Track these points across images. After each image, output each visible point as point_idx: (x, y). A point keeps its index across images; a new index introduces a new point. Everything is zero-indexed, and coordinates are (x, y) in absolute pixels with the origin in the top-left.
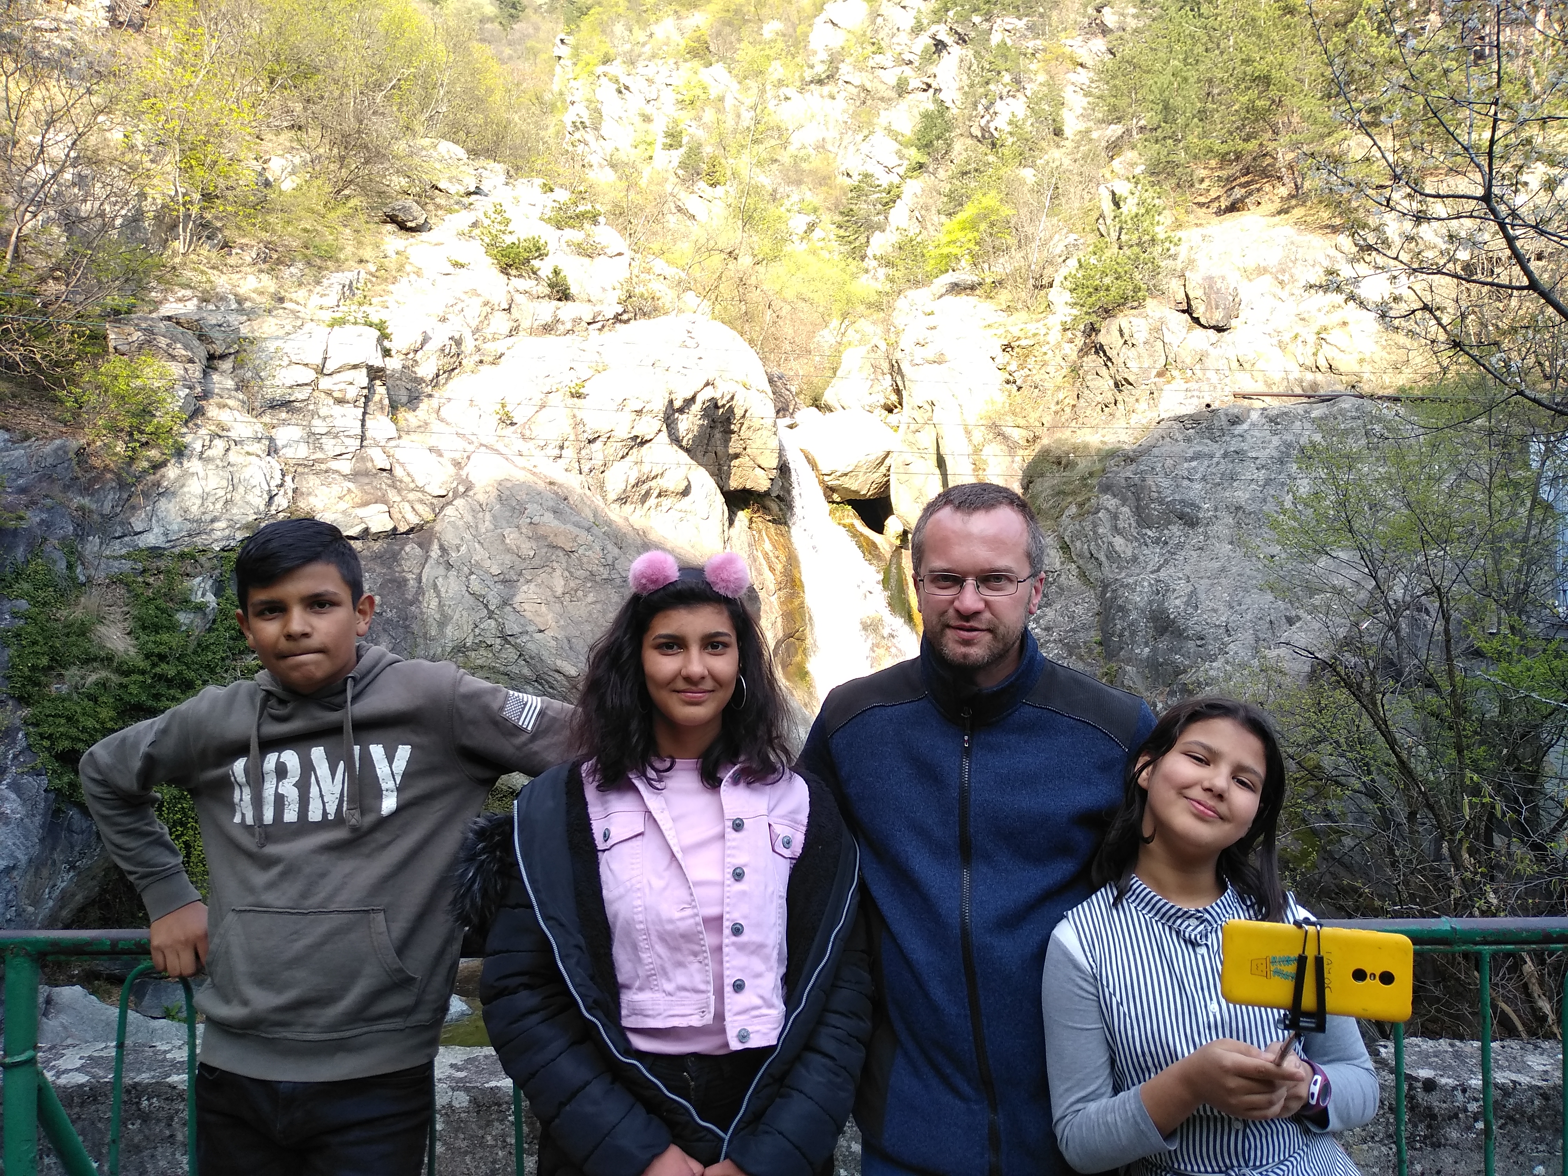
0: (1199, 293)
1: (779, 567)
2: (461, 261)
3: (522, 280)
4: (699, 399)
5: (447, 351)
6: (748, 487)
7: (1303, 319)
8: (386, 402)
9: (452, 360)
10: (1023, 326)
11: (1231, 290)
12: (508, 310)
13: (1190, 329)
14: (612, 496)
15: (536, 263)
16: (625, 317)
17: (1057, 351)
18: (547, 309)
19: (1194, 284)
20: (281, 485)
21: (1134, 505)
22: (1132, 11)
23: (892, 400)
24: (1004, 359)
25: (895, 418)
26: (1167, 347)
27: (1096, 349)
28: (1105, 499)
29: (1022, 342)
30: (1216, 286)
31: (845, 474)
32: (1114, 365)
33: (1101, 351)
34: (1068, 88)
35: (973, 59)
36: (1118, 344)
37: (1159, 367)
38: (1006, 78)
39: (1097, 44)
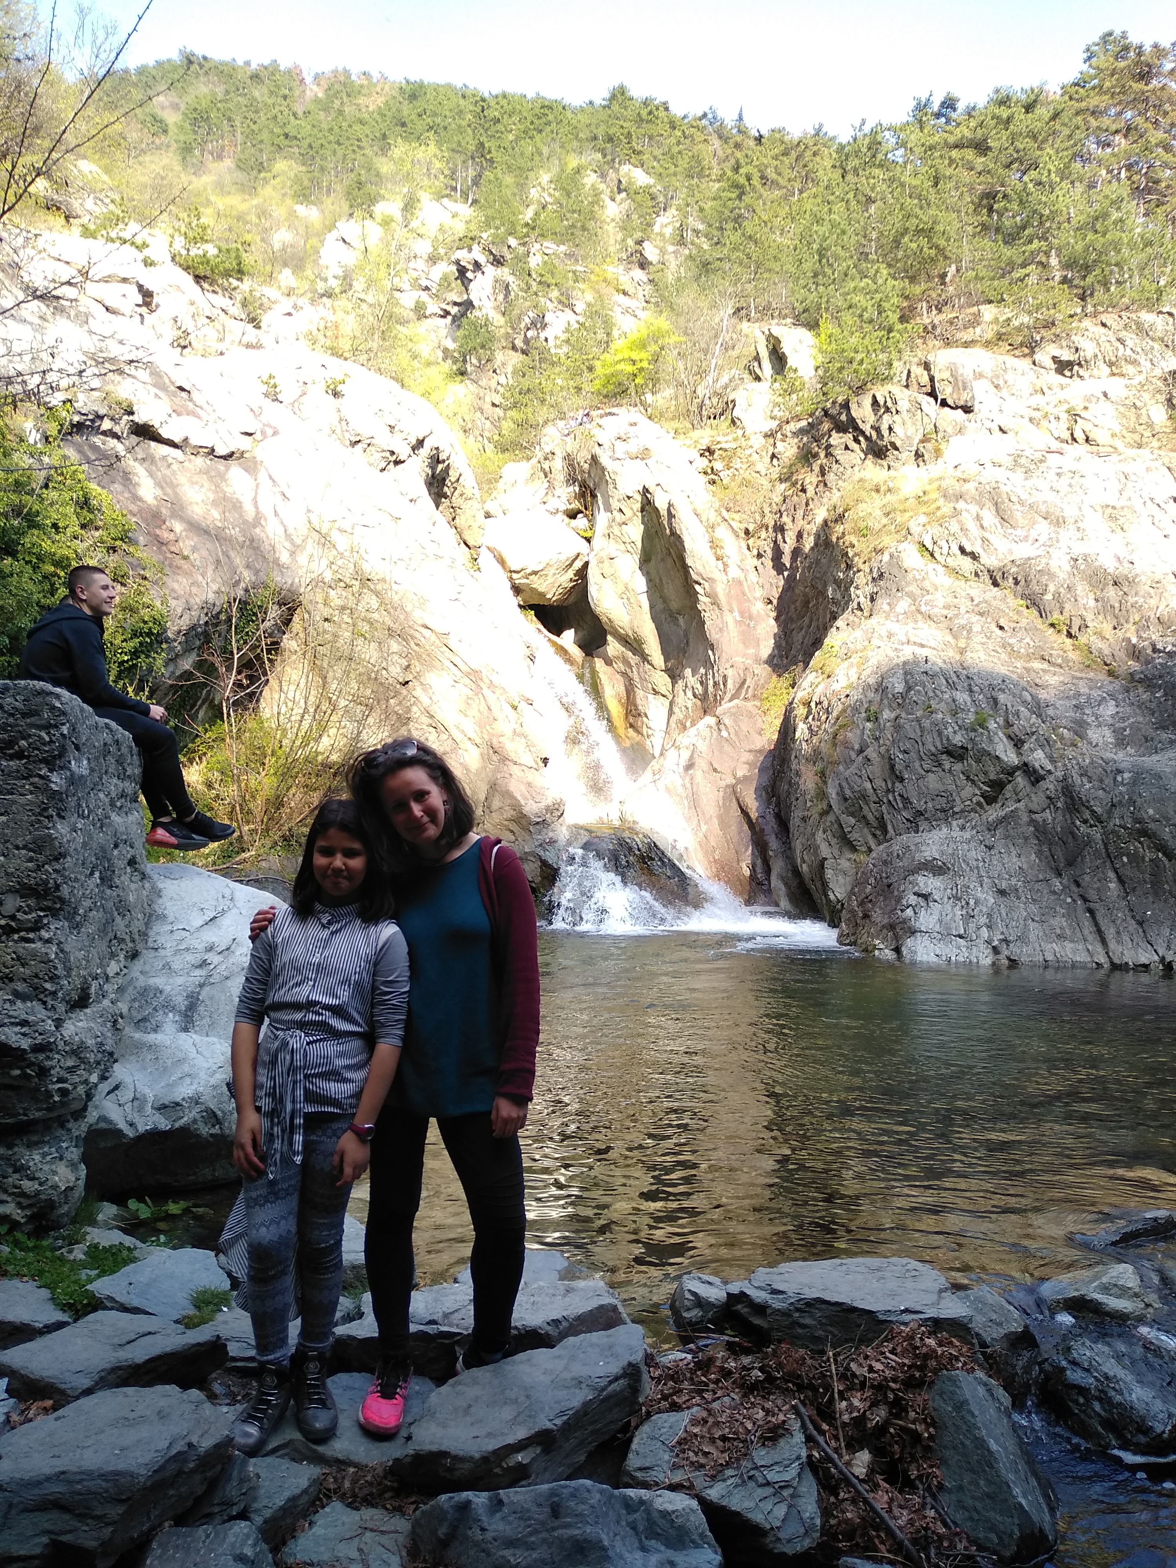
0: (946, 375)
4: (426, 446)
5: (179, 324)
10: (712, 438)
11: (970, 378)
12: (210, 318)
13: (935, 411)
19: (940, 367)
21: (993, 509)
22: (671, 248)
23: (576, 505)
24: (703, 463)
25: (581, 522)
26: (925, 418)
27: (841, 428)
28: (961, 505)
29: (724, 446)
30: (960, 371)
31: (535, 573)
32: (867, 438)
33: (851, 426)
34: (616, 308)
35: (511, 279)
36: (871, 419)
37: (920, 436)
38: (555, 293)
39: (639, 274)
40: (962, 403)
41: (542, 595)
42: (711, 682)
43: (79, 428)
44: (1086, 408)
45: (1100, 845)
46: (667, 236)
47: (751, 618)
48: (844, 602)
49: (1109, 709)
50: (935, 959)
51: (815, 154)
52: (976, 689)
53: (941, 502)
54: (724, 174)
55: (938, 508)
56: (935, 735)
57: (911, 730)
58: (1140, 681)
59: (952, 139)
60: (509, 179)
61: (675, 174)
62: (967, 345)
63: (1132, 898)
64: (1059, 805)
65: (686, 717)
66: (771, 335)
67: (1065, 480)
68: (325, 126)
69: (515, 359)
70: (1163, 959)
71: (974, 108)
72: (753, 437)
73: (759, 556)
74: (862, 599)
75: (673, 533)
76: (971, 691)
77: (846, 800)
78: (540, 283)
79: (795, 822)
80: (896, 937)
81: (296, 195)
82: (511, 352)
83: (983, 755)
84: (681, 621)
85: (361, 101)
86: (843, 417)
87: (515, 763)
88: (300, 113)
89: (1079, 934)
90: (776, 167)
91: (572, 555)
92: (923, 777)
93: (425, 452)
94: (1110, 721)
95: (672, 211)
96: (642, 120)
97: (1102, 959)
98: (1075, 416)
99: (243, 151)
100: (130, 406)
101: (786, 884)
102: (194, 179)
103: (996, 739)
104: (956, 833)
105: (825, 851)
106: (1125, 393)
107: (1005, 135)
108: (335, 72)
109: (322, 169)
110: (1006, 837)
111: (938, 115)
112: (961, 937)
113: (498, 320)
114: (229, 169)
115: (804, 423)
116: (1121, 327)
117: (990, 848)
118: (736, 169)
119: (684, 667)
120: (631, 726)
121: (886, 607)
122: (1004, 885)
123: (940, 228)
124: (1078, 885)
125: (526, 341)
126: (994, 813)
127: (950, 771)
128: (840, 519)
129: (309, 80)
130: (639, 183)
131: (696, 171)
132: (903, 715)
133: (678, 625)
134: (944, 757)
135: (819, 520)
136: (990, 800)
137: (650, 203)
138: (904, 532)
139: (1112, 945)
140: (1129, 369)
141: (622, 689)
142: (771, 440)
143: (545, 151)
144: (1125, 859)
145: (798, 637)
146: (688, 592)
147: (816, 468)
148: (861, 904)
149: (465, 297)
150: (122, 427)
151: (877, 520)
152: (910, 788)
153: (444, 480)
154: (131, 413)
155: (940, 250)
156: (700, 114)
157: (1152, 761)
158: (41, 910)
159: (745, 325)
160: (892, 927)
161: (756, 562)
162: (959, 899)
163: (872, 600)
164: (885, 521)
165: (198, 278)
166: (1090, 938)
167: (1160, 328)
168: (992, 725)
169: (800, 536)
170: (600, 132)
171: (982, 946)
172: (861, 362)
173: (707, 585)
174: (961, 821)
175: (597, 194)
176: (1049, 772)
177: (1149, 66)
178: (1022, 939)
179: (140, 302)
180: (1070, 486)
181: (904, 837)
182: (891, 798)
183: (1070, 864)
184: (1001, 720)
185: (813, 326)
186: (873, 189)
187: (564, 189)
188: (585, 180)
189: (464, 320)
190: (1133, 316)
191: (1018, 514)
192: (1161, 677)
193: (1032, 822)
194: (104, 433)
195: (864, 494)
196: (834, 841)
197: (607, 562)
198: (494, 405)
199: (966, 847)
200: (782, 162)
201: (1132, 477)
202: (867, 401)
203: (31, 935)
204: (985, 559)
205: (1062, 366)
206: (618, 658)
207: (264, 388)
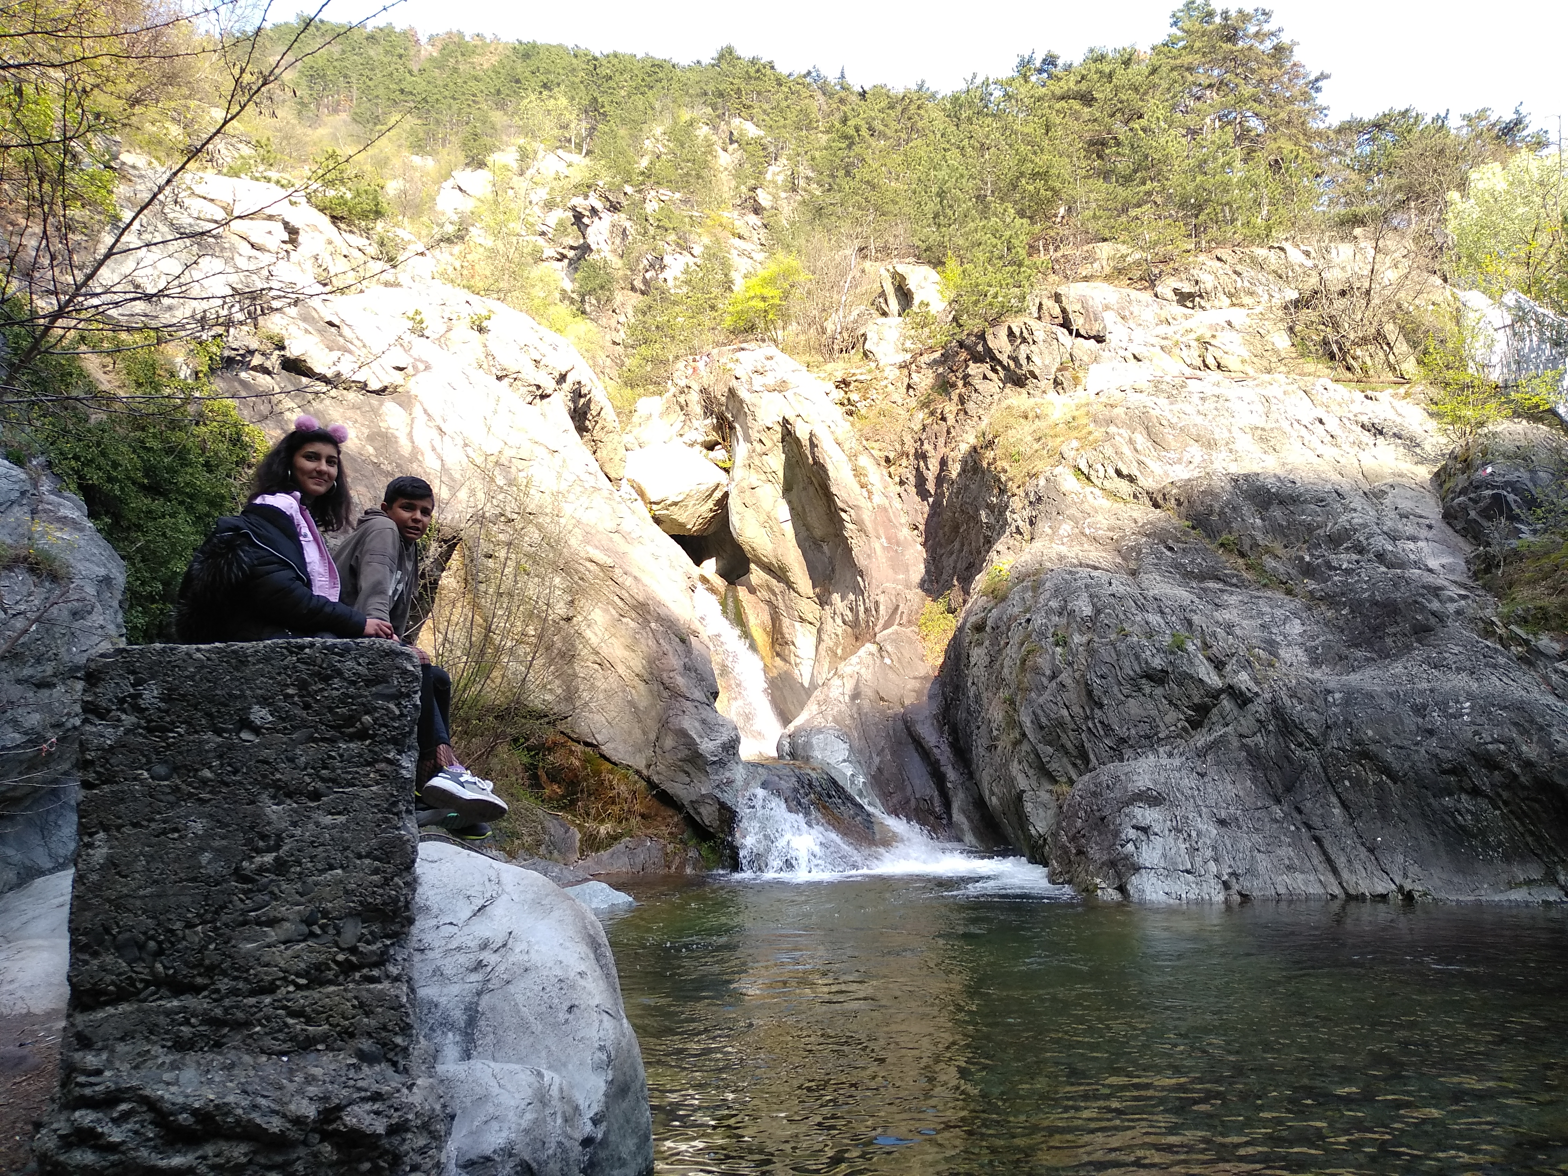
0: (1076, 307)
3: (352, 235)
13: (1069, 341)
19: (1071, 299)
21: (1144, 432)
22: (783, 195)
23: (714, 436)
24: (839, 395)
25: (719, 453)
26: (1062, 349)
27: (978, 359)
28: (1112, 429)
29: (859, 377)
30: (1091, 303)
31: (675, 504)
32: (1004, 368)
33: (988, 356)
34: (733, 251)
35: (628, 224)
36: (1008, 348)
37: (1057, 365)
38: (672, 237)
39: (753, 219)
40: (1094, 333)
41: (682, 525)
42: (862, 609)
43: (229, 363)
44: (1214, 336)
45: (1319, 769)
46: (780, 183)
47: (898, 544)
48: (999, 525)
49: (1295, 628)
50: (1164, 898)
51: (919, 108)
52: (1167, 610)
53: (1092, 427)
54: (833, 126)
55: (1090, 433)
56: (1132, 658)
57: (1106, 654)
58: (1321, 599)
59: (1058, 92)
60: (622, 132)
61: (785, 127)
62: (1086, 279)
63: (1359, 824)
64: (1271, 728)
65: (837, 645)
66: (896, 272)
67: (1210, 405)
68: (439, 82)
69: (635, 299)
70: (1401, 888)
71: (1070, 66)
72: (887, 369)
73: (902, 483)
74: (1020, 523)
75: (816, 462)
76: (1162, 612)
77: (1042, 728)
78: (658, 227)
79: (979, 750)
80: (1119, 875)
81: (412, 146)
82: (630, 293)
83: (1186, 679)
84: (825, 548)
85: (476, 59)
86: (980, 348)
87: (687, 699)
88: (416, 72)
89: (1308, 864)
90: (883, 120)
91: (712, 485)
92: (1122, 703)
93: (567, 386)
94: (1300, 640)
95: (783, 160)
96: (750, 77)
97: (1337, 891)
98: (1205, 344)
99: (358, 106)
100: (281, 340)
101: (968, 818)
102: (309, 131)
103: (1197, 662)
104: (1165, 761)
105: (1022, 783)
106: (1248, 321)
107: (1108, 87)
108: (450, 34)
109: (438, 122)
110: (1218, 763)
111: (1040, 71)
112: (1188, 872)
113: (617, 262)
114: (345, 122)
115: (937, 355)
116: (1236, 261)
117: (1202, 775)
118: (844, 121)
119: (830, 594)
120: (778, 655)
121: (1048, 531)
122: (1223, 814)
123: (1053, 171)
124: (1300, 811)
125: (645, 282)
126: (1201, 739)
127: (1151, 696)
128: (990, 444)
129: (424, 40)
130: (750, 135)
131: (805, 123)
132: (1096, 639)
133: (823, 553)
134: (1144, 681)
135: (964, 448)
136: (1196, 725)
137: (761, 153)
138: (1057, 456)
139: (1345, 875)
140: (1247, 300)
141: (766, 618)
142: (906, 371)
143: (658, 105)
144: (1347, 783)
145: (948, 562)
146: (831, 520)
147: (955, 397)
148: (1073, 839)
149: (582, 241)
150: (273, 364)
151: (1028, 445)
152: (1111, 714)
153: (585, 413)
154: (283, 348)
155: (1056, 192)
156: (804, 72)
157: (1354, 679)
158: (388, 937)
159: (867, 265)
160: (1112, 864)
161: (898, 489)
162: (1180, 831)
163: (1032, 523)
164: (1036, 446)
165: (335, 219)
166: (1321, 868)
167: (1273, 261)
168: (1191, 648)
169: (943, 463)
170: (710, 88)
171: (1213, 882)
172: (995, 296)
173: (852, 512)
174: (1168, 748)
175: (710, 145)
176: (1257, 694)
177: (1236, 30)
178: (1251, 872)
179: (287, 238)
180: (1216, 409)
181: (1111, 766)
182: (1091, 725)
183: (1288, 789)
184: (1198, 642)
185: (938, 263)
186: (987, 137)
187: (678, 140)
188: (697, 133)
189: (582, 262)
190: (1247, 250)
191: (1170, 438)
192: (1343, 594)
193: (1244, 747)
194: (255, 369)
195: (1012, 420)
196: (1031, 772)
197: (748, 493)
198: (614, 343)
199: (1177, 775)
200: (888, 115)
201: (1273, 401)
202: (1003, 333)
203: (375, 973)
204: (1142, 481)
205: (1183, 298)
206: (761, 586)
207: (410, 324)
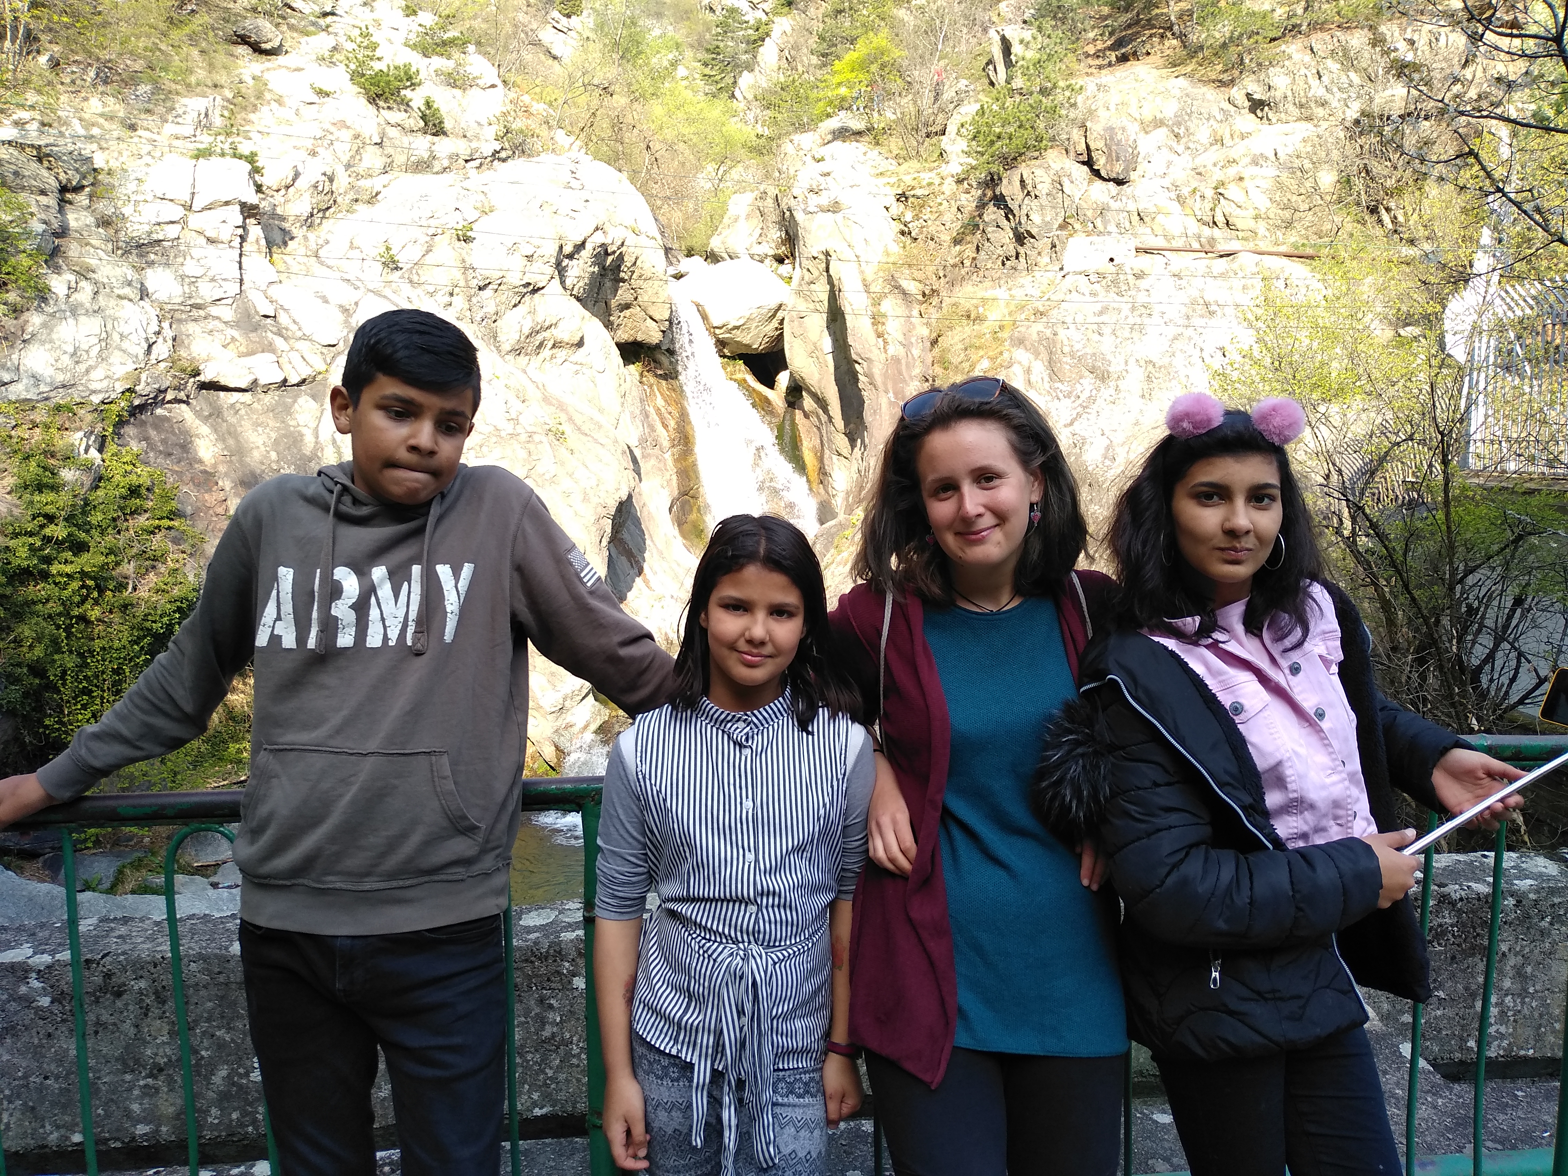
0: (1100, 144)
1: (672, 424)
2: (325, 89)
3: (390, 112)
4: (589, 246)
5: (320, 188)
6: (639, 339)
7: (1200, 174)
8: (263, 242)
9: (326, 198)
10: (916, 175)
11: (1130, 143)
12: (379, 144)
13: (1090, 181)
14: (506, 347)
15: (407, 93)
16: (503, 155)
17: (953, 202)
18: (422, 144)
19: (1095, 134)
20: (158, 333)
23: (783, 250)
24: (898, 210)
25: (786, 268)
26: (1067, 200)
29: (917, 192)
30: (1114, 141)
32: (1014, 217)
36: (1019, 196)
37: (1059, 221)
43: (140, 409)
66: (1004, 37)
72: (947, 182)
86: (998, 191)
93: (588, 251)
100: (199, 365)
116: (1328, 53)
120: (821, 483)
150: (188, 391)
153: (618, 268)
154: (199, 373)
165: (375, 97)
172: (1010, 137)
173: (865, 365)
179: (240, 223)
190: (1345, 37)
197: (797, 321)
202: (1017, 177)
205: (1256, 105)
206: (811, 413)
